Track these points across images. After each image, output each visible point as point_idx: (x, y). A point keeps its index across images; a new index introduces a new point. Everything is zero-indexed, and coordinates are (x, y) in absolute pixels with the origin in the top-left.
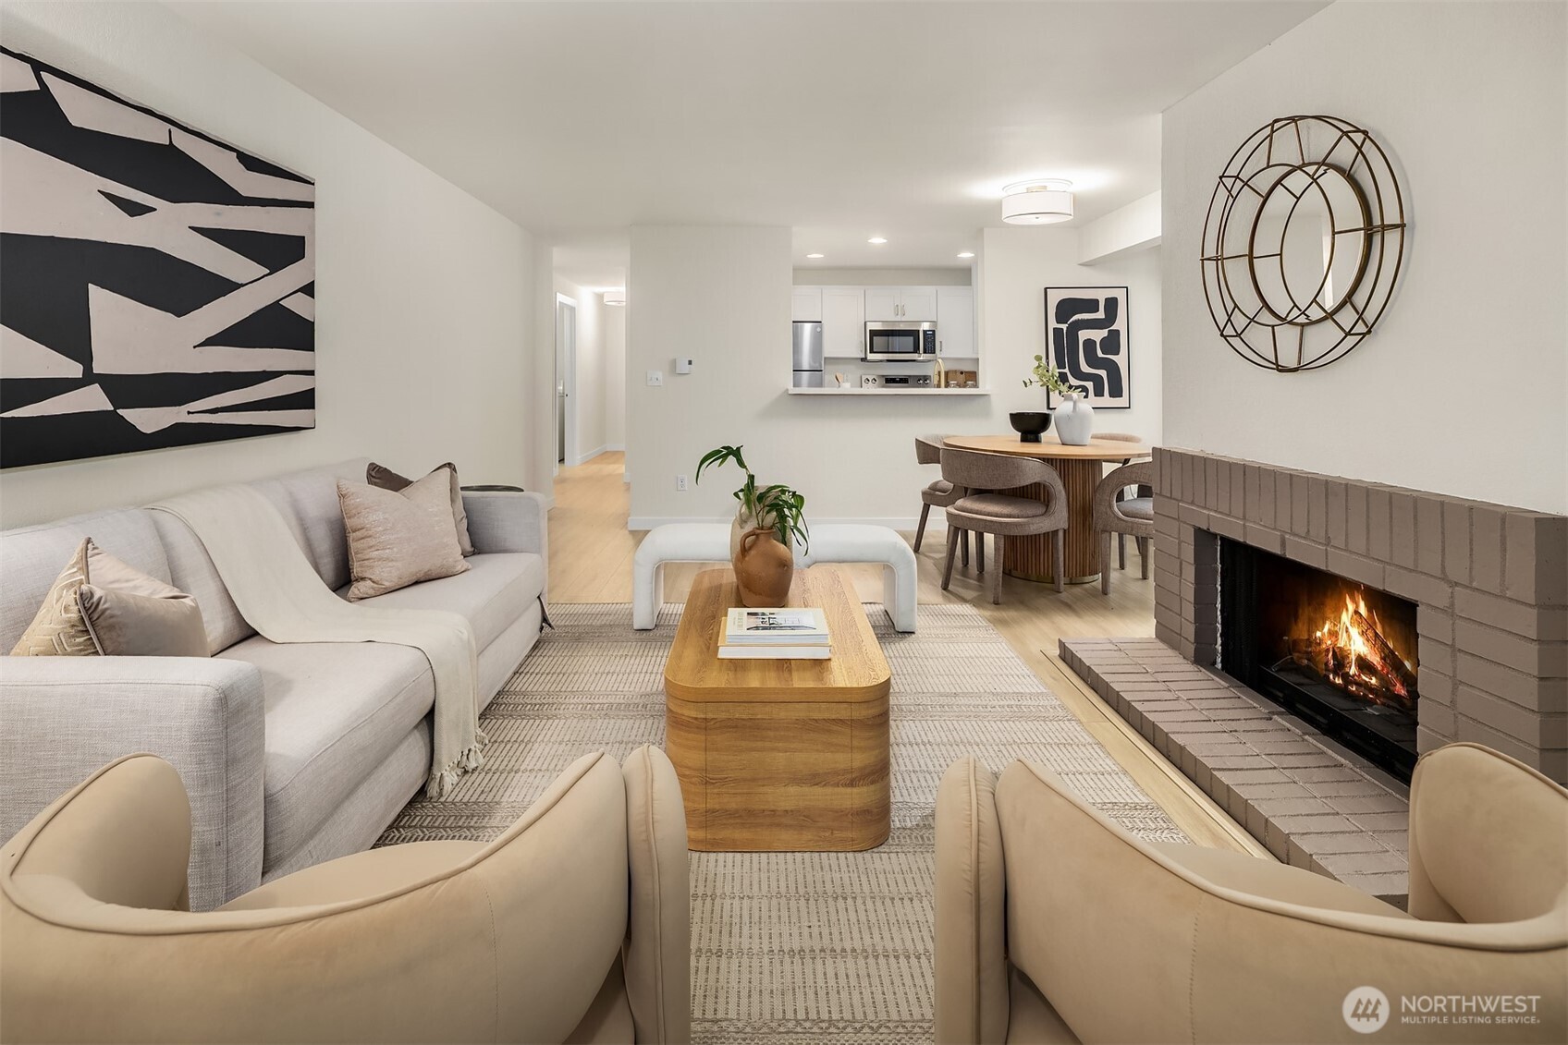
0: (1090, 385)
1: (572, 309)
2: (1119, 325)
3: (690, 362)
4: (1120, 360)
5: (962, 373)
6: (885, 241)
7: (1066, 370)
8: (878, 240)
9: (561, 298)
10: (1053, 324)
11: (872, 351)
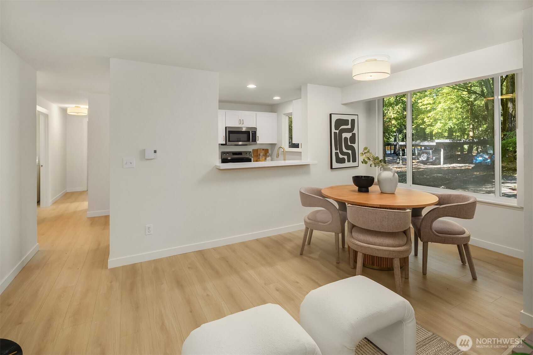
0: (346, 157)
1: (46, 116)
2: (355, 131)
3: (155, 152)
4: (355, 146)
5: (263, 150)
6: (256, 87)
7: (338, 151)
8: (252, 86)
9: (39, 108)
10: (333, 130)
11: (229, 141)
